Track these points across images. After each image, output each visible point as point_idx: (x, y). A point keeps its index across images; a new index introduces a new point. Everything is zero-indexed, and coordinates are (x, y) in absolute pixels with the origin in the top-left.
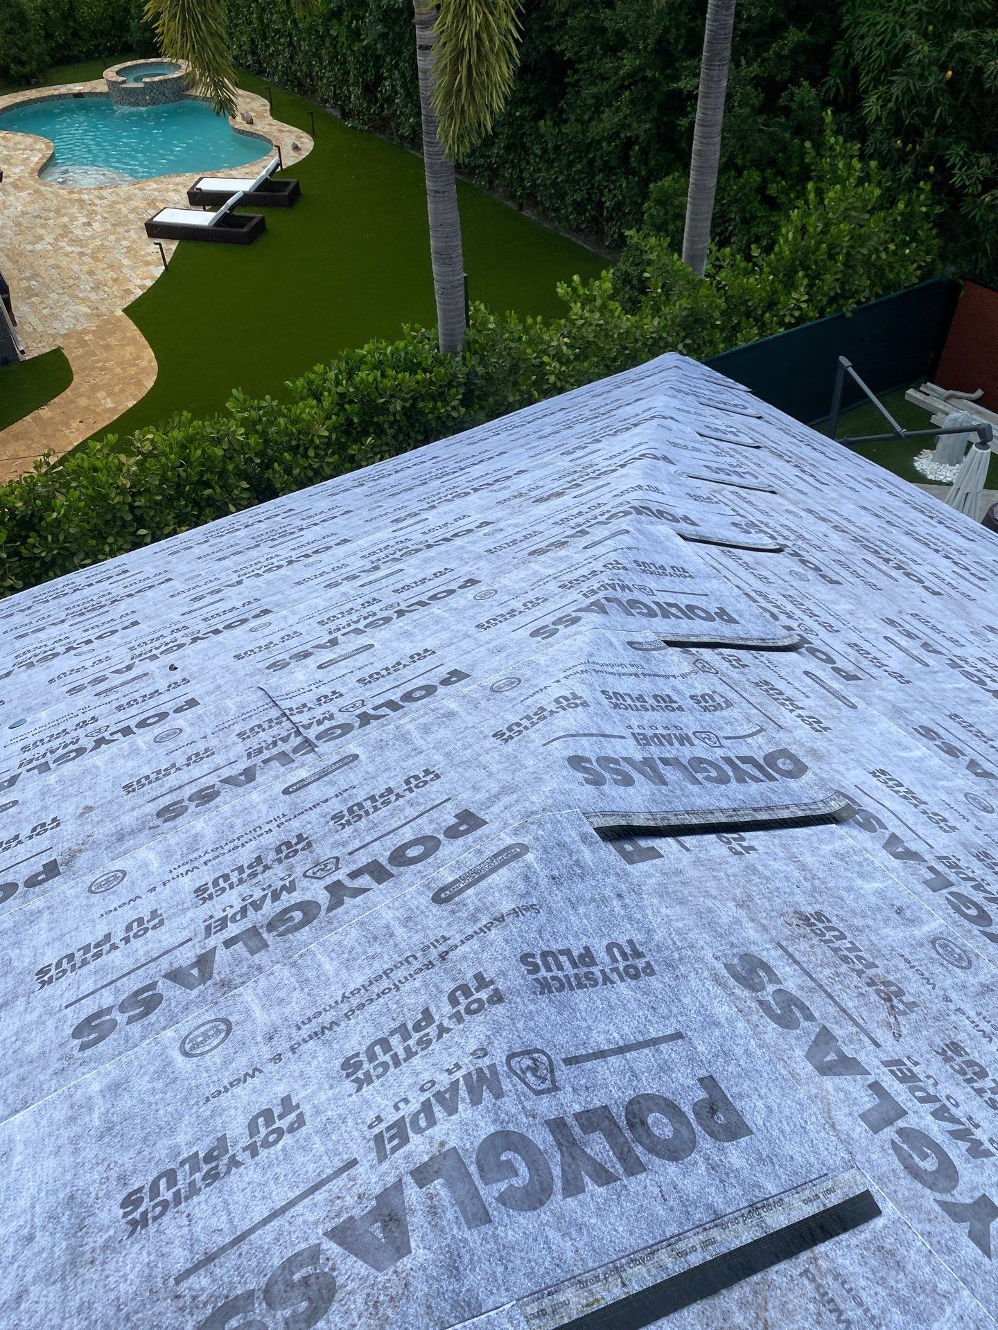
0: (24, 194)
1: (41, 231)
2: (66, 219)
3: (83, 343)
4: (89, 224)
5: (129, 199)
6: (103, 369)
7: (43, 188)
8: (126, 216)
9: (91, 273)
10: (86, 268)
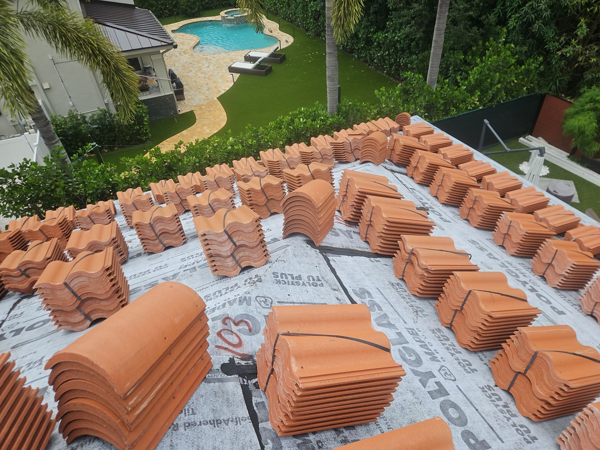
1: (191, 69)
2: (201, 65)
4: (209, 67)
5: (224, 58)
6: (207, 118)
7: (194, 54)
8: (222, 64)
9: (207, 84)
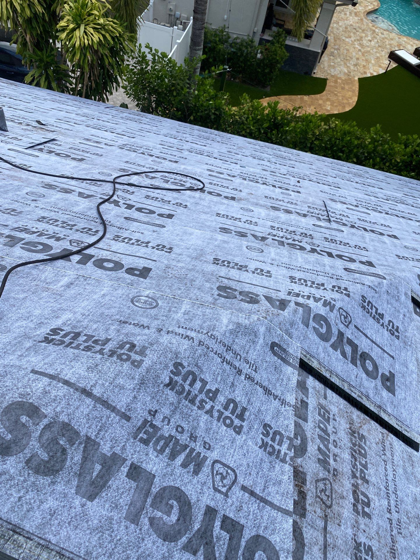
0: (356, 18)
1: (352, 34)
2: (364, 35)
3: (336, 82)
4: (370, 41)
5: (392, 39)
6: (336, 95)
7: (365, 20)
8: (386, 45)
9: (358, 59)
10: (357, 56)
